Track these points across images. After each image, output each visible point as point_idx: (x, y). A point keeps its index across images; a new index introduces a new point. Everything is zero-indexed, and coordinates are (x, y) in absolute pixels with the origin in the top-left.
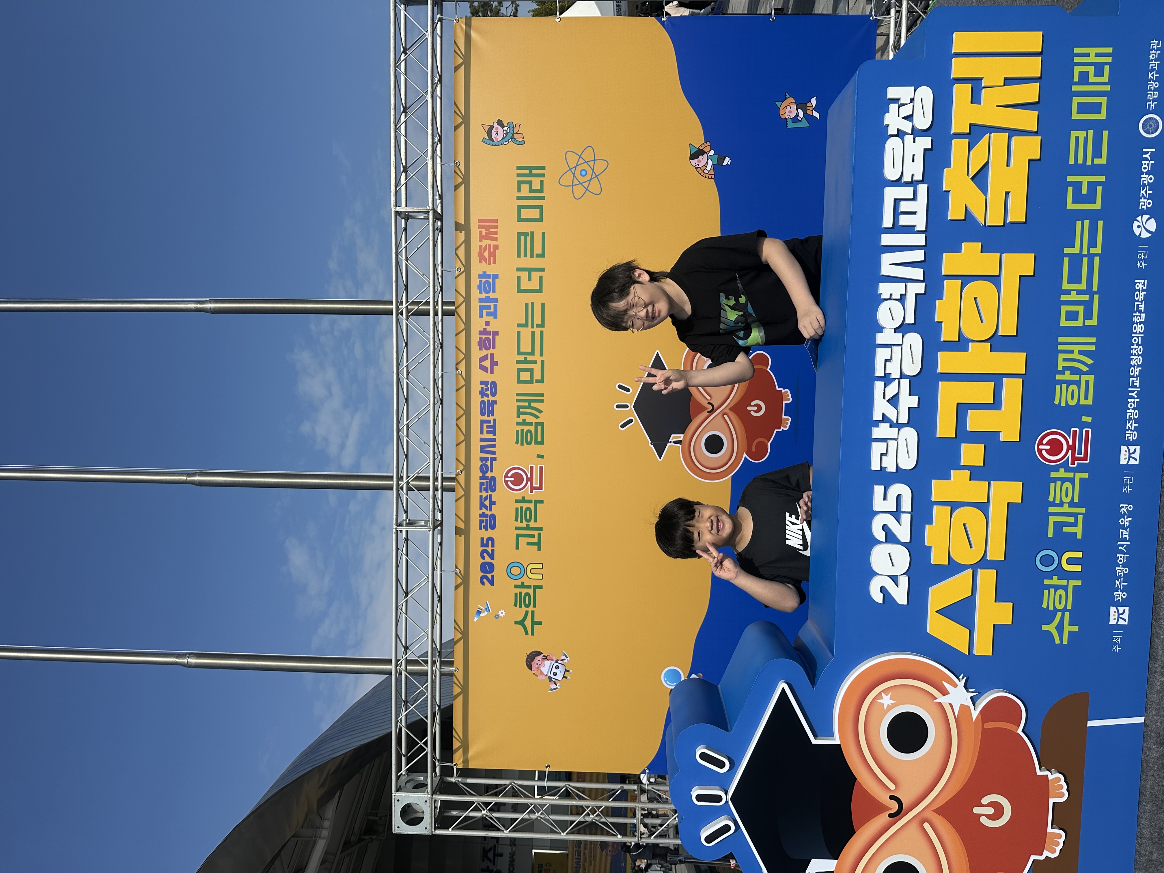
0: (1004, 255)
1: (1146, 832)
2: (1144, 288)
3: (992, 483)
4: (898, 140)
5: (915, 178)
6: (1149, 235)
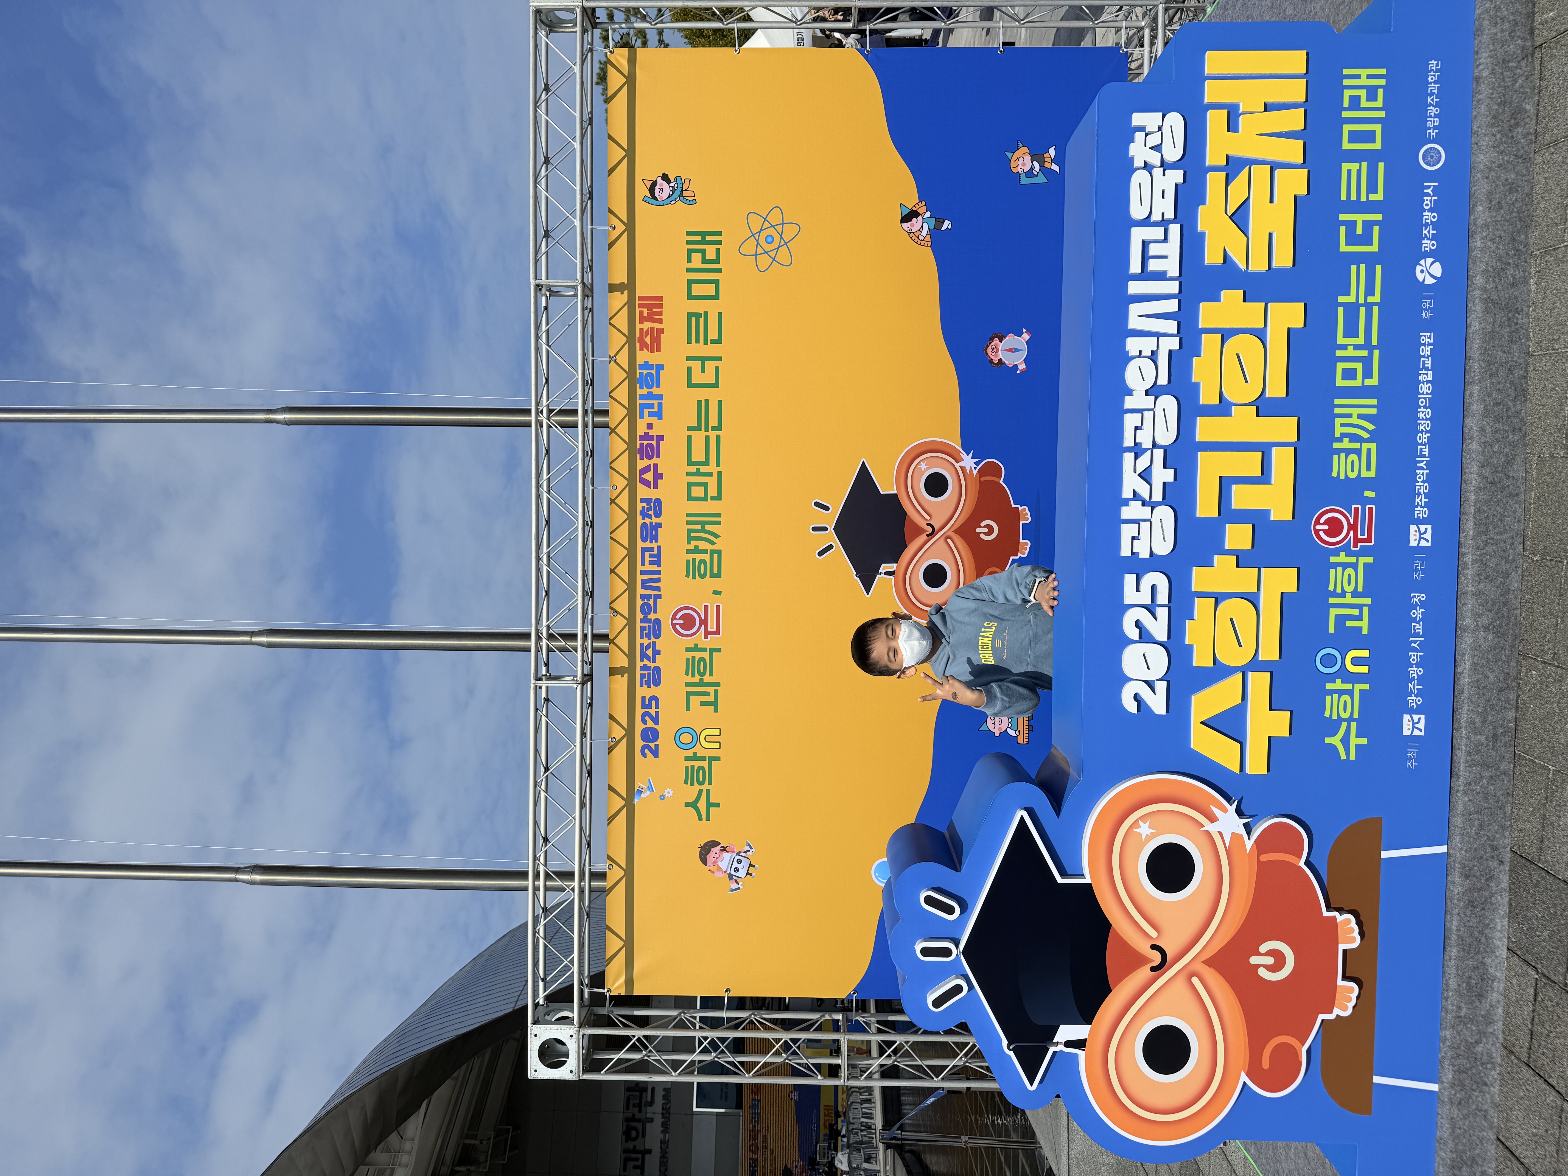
0: (1269, 305)
1: (1453, 984)
2: (1430, 342)
3: (1263, 569)
4: (1145, 173)
5: (1165, 217)
6: (1434, 281)
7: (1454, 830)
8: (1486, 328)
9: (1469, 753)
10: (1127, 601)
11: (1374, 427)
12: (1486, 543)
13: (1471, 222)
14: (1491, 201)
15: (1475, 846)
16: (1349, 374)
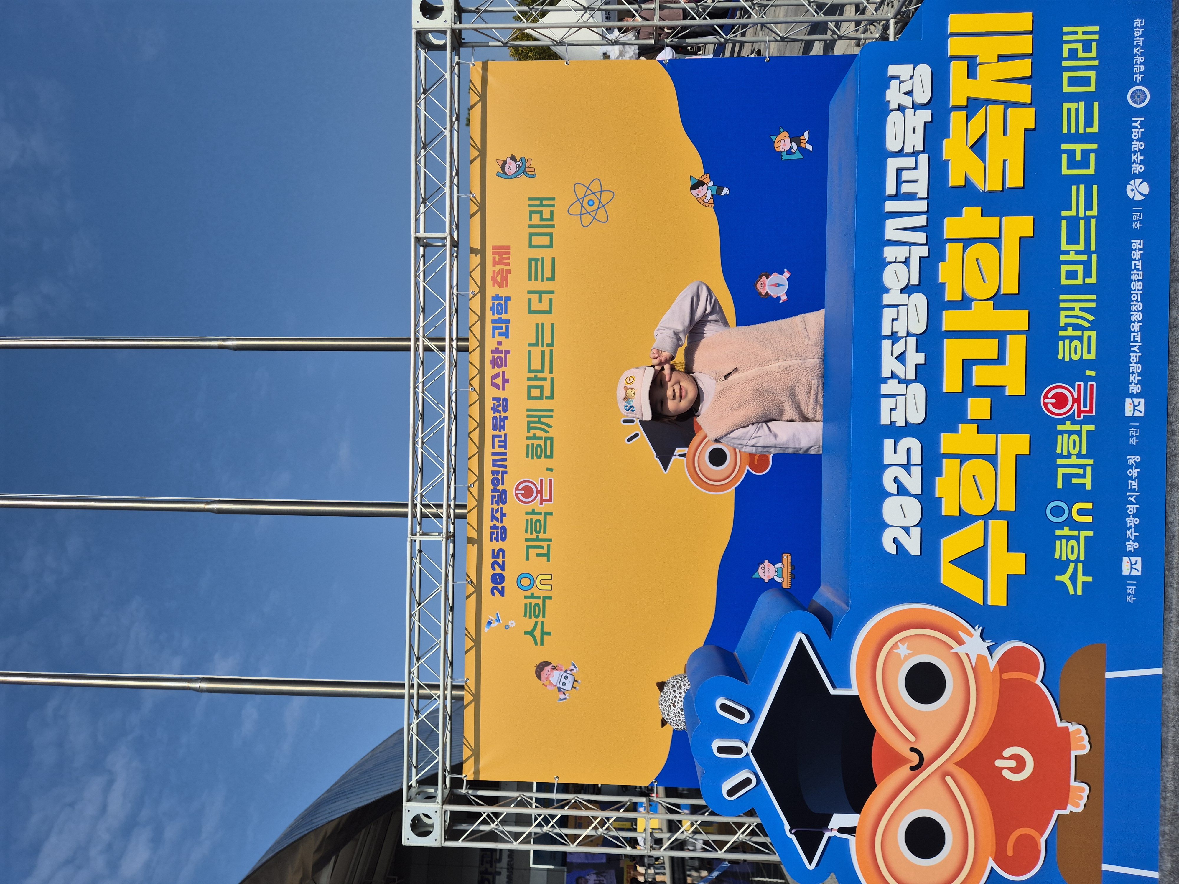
0: (1004, 218)
2: (1140, 247)
3: (1000, 435)
4: (899, 113)
5: (916, 149)
6: (1141, 198)
7: (1168, 655)
10: (886, 461)
11: (1094, 318)
16: (1072, 275)
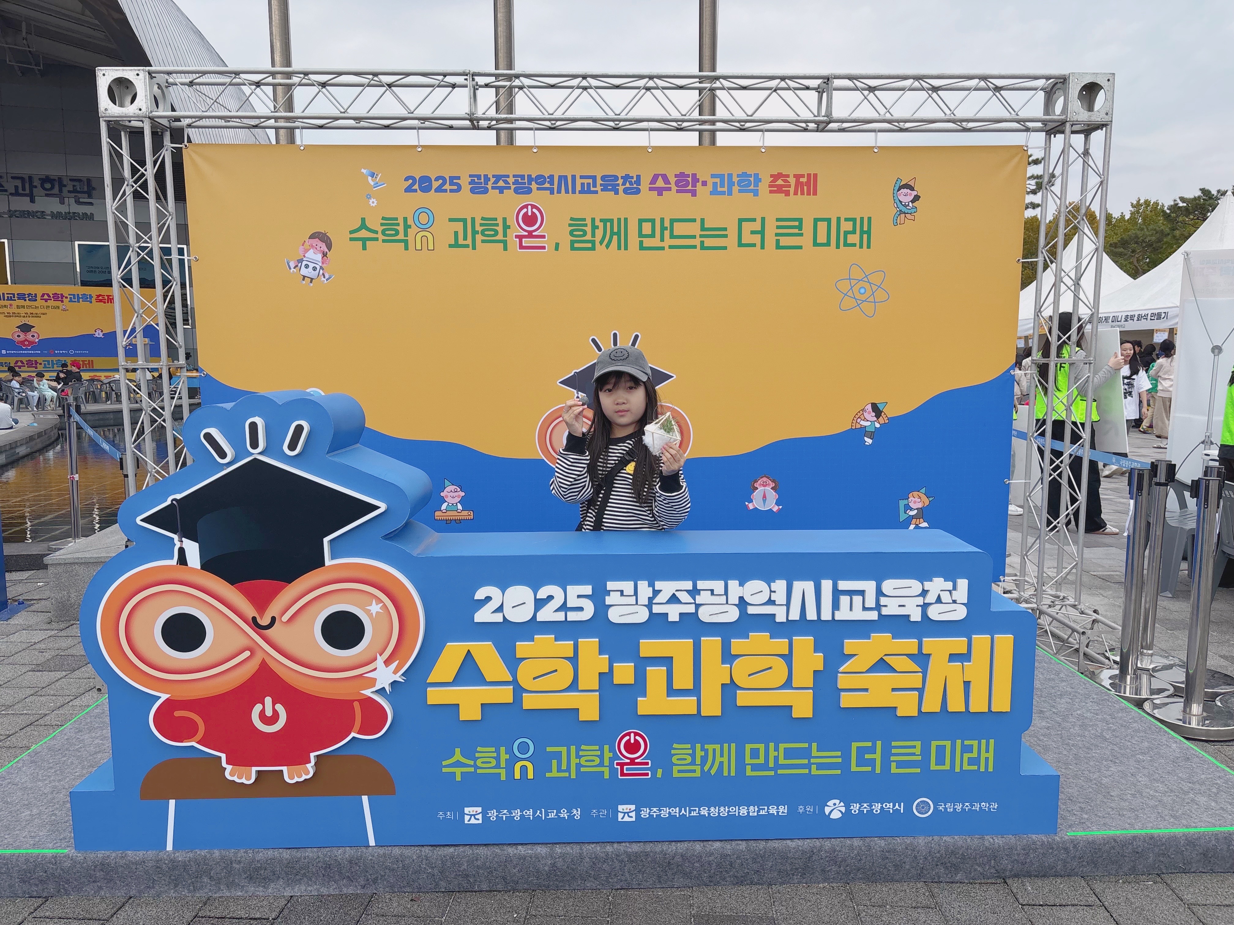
0: (811, 691)
1: (259, 856)
2: (780, 813)
3: (598, 693)
4: (919, 591)
5: (883, 608)
6: (827, 813)
7: (388, 850)
8: (790, 853)
9: (452, 857)
10: (570, 588)
11: (713, 774)
12: (622, 861)
13: (872, 839)
14: (889, 852)
15: (376, 867)
16: (755, 754)
